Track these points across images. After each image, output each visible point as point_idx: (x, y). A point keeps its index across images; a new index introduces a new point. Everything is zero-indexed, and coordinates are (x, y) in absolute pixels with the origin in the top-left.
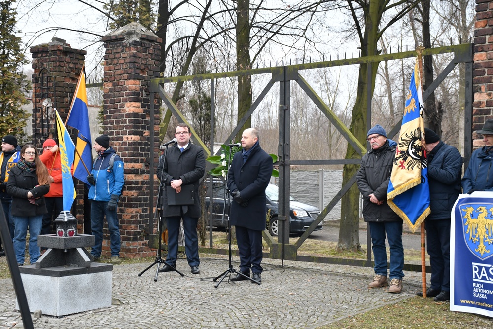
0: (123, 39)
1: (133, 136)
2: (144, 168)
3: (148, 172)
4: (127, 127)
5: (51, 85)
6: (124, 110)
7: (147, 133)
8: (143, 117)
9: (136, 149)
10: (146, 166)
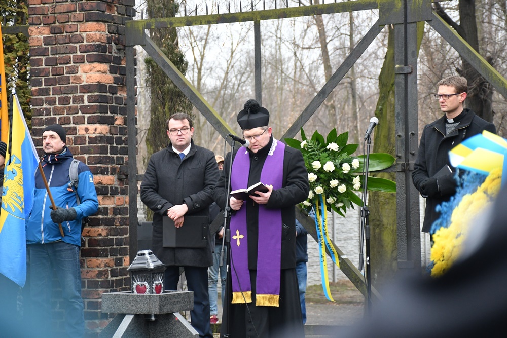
1: (98, 126)
2: (116, 184)
3: (123, 192)
4: (84, 109)
6: (79, 78)
7: (119, 120)
8: (113, 90)
9: (103, 150)
10: (120, 180)
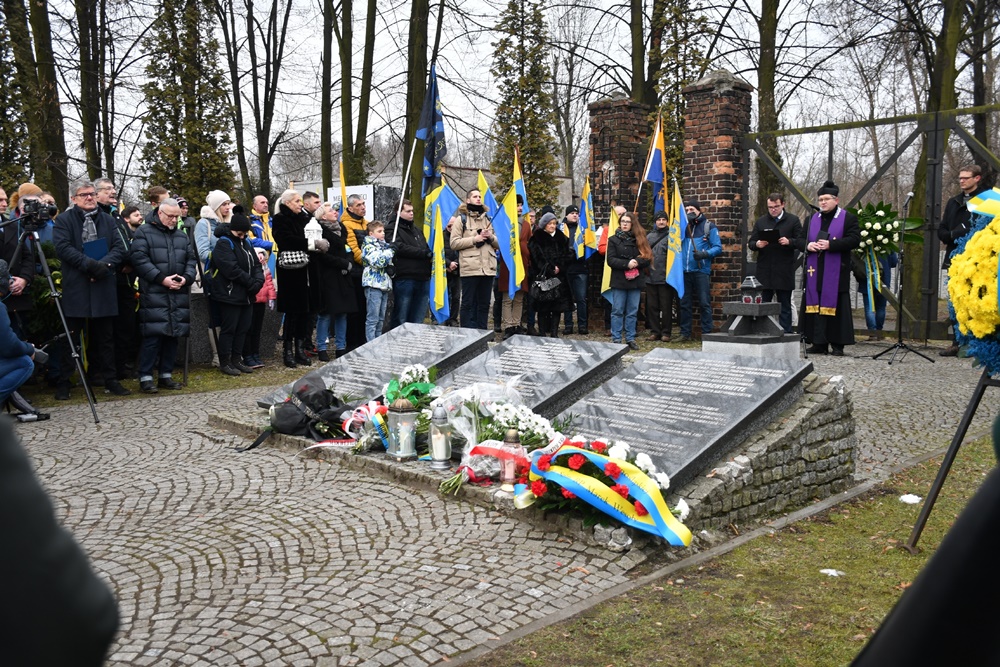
0: (713, 89)
1: (724, 200)
2: (734, 237)
3: (739, 242)
4: (716, 190)
5: (614, 145)
6: (713, 171)
7: (737, 198)
8: (734, 178)
9: (727, 216)
10: (736, 234)
